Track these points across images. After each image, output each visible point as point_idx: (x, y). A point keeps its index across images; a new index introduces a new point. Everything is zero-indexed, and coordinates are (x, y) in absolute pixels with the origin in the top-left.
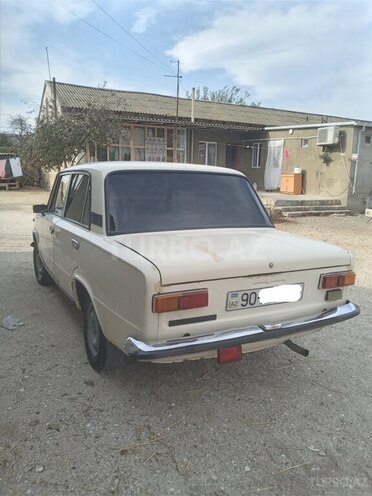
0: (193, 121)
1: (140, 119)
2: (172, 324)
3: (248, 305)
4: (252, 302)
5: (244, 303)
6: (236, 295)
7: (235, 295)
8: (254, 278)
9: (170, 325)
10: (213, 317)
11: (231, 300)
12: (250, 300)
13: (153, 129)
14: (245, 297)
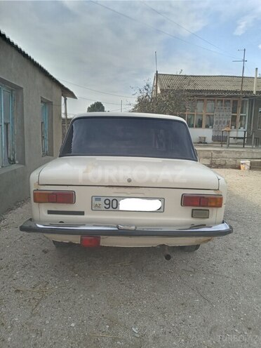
0: (254, 93)
1: (209, 94)
2: (50, 212)
3: (111, 209)
4: (115, 206)
5: (107, 206)
6: (100, 199)
7: (98, 199)
8: (115, 188)
9: (49, 213)
10: (82, 213)
11: (95, 202)
12: (112, 204)
13: (222, 101)
14: (107, 202)
